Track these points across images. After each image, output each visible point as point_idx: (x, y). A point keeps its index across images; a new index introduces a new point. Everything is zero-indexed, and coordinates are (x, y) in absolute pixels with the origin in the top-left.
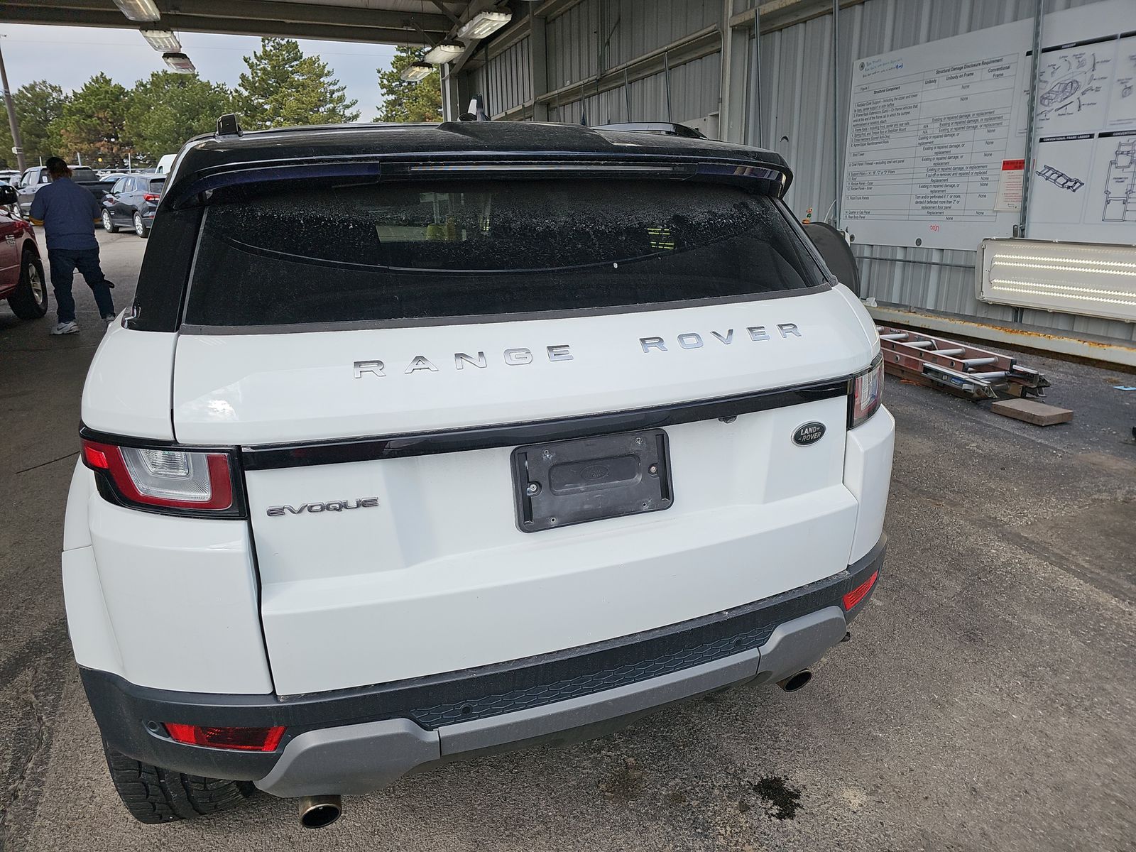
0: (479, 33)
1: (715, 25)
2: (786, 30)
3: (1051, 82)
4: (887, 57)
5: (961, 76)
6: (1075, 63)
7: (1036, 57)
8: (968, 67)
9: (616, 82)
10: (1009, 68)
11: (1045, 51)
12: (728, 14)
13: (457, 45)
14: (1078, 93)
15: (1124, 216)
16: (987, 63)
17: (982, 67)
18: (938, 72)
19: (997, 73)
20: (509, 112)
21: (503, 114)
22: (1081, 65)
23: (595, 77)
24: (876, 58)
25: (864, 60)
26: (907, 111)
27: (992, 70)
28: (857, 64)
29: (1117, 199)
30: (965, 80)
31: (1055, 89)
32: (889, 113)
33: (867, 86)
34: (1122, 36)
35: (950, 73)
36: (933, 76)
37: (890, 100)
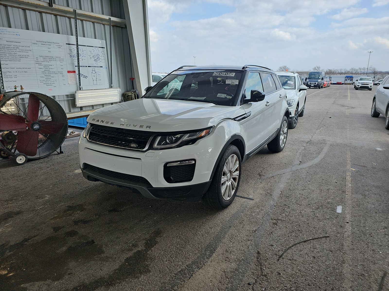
5: (46, 45)
8: (48, 43)
10: (62, 46)
14: (81, 56)
15: (97, 83)
16: (54, 43)
18: (37, 41)
19: (59, 47)
22: (80, 50)
24: (4, 28)
26: (27, 51)
27: (57, 46)
29: (95, 80)
30: (48, 46)
31: (76, 55)
32: (18, 51)
34: (87, 46)
35: (42, 43)
36: (35, 42)
37: (17, 46)
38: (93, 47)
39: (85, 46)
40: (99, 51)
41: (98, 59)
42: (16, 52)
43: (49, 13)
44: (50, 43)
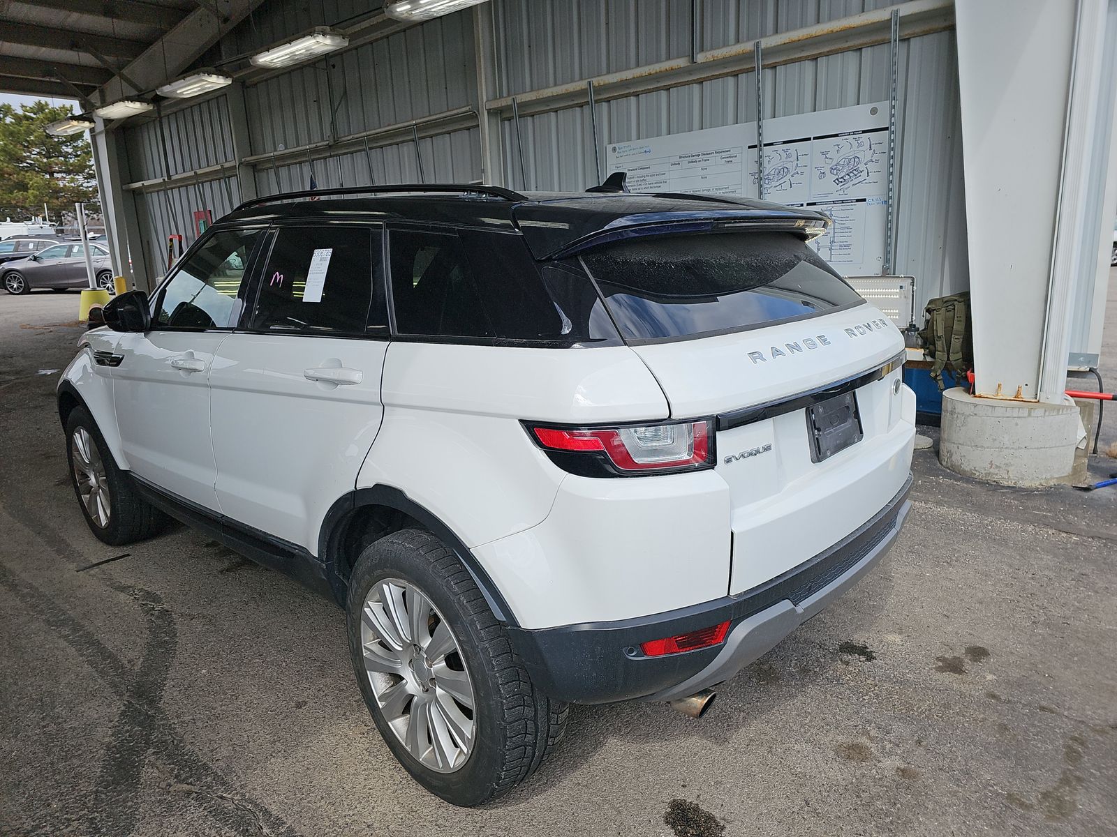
0: (182, 93)
1: (470, 107)
2: (538, 116)
3: (768, 168)
4: (635, 143)
5: (700, 161)
6: (784, 155)
7: (760, 150)
8: (704, 154)
9: (347, 149)
10: (736, 156)
11: (765, 145)
12: (482, 99)
13: (143, 102)
14: (789, 176)
15: (831, 258)
16: (719, 153)
17: (715, 155)
18: (680, 157)
19: (727, 160)
20: (199, 172)
21: (192, 173)
22: (788, 156)
23: (328, 142)
24: (627, 144)
25: (616, 145)
26: (659, 185)
27: (724, 158)
28: (609, 148)
29: (824, 247)
30: (703, 164)
31: (772, 173)
32: (643, 187)
33: (620, 165)
34: (815, 138)
35: (691, 159)
36: (677, 160)
37: (642, 177)
38: (836, 135)
39: (809, 139)
40: (860, 145)
41: (851, 175)
42: (639, 189)
43: (719, 75)
44: (707, 154)
